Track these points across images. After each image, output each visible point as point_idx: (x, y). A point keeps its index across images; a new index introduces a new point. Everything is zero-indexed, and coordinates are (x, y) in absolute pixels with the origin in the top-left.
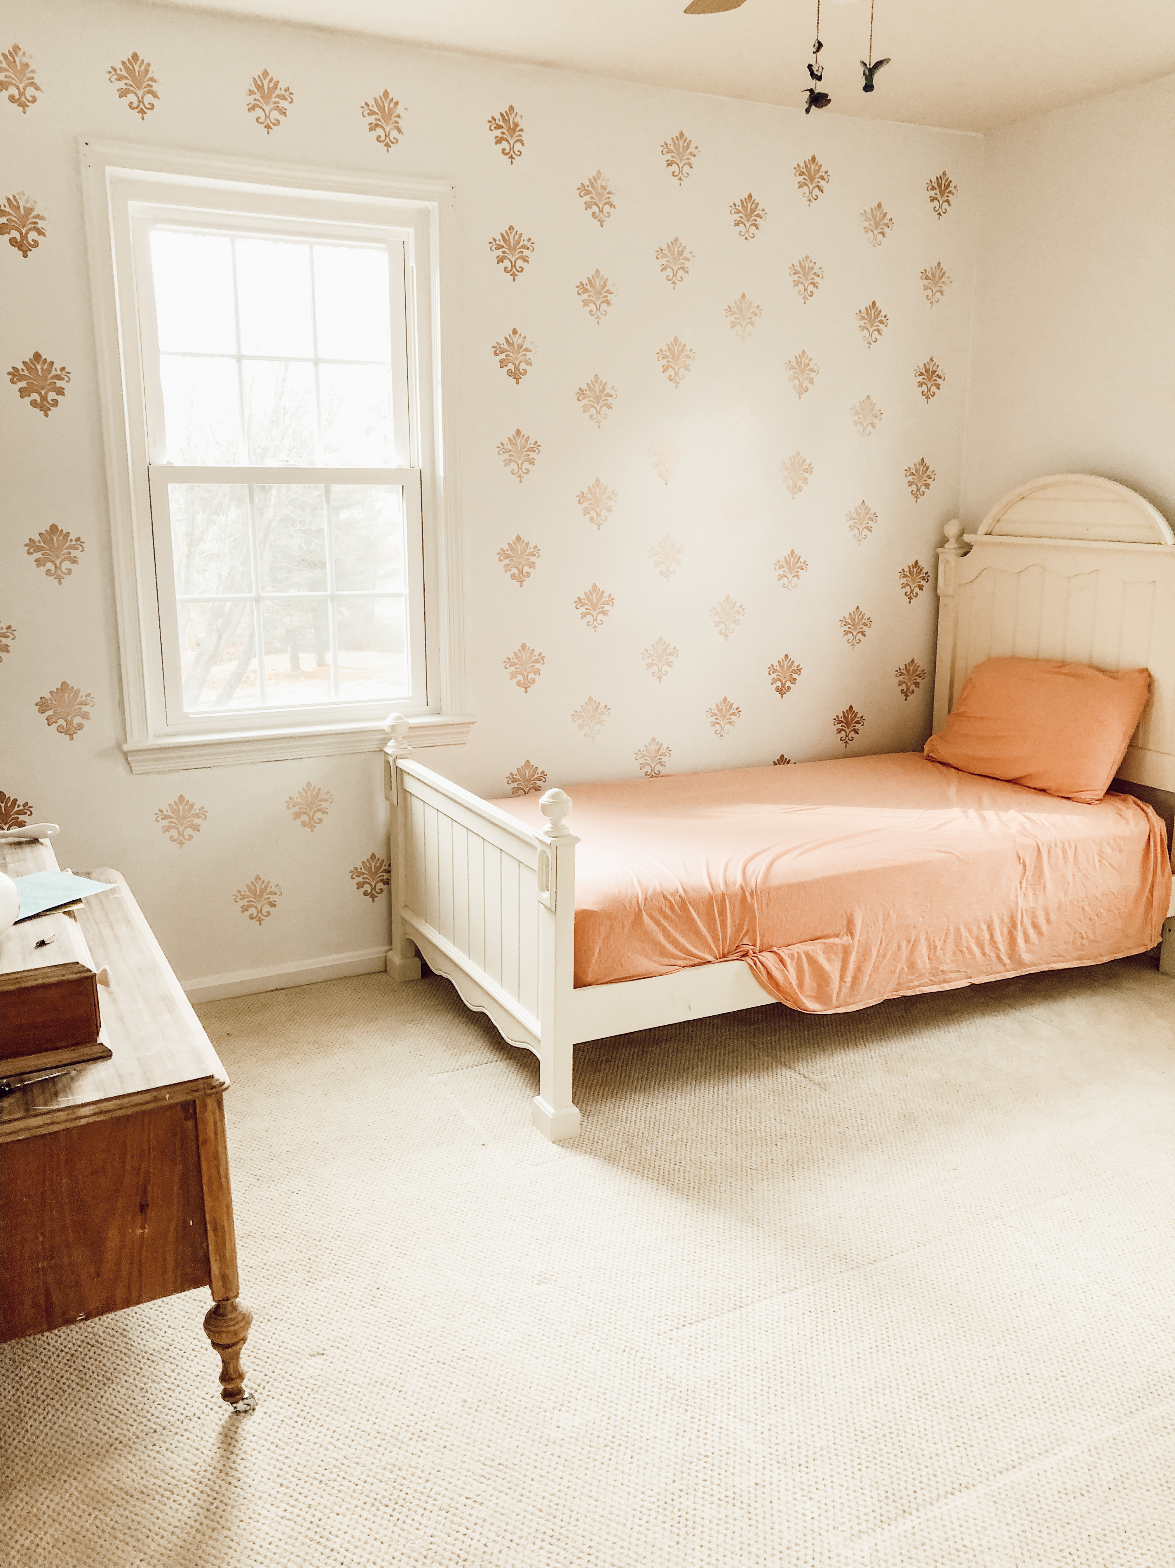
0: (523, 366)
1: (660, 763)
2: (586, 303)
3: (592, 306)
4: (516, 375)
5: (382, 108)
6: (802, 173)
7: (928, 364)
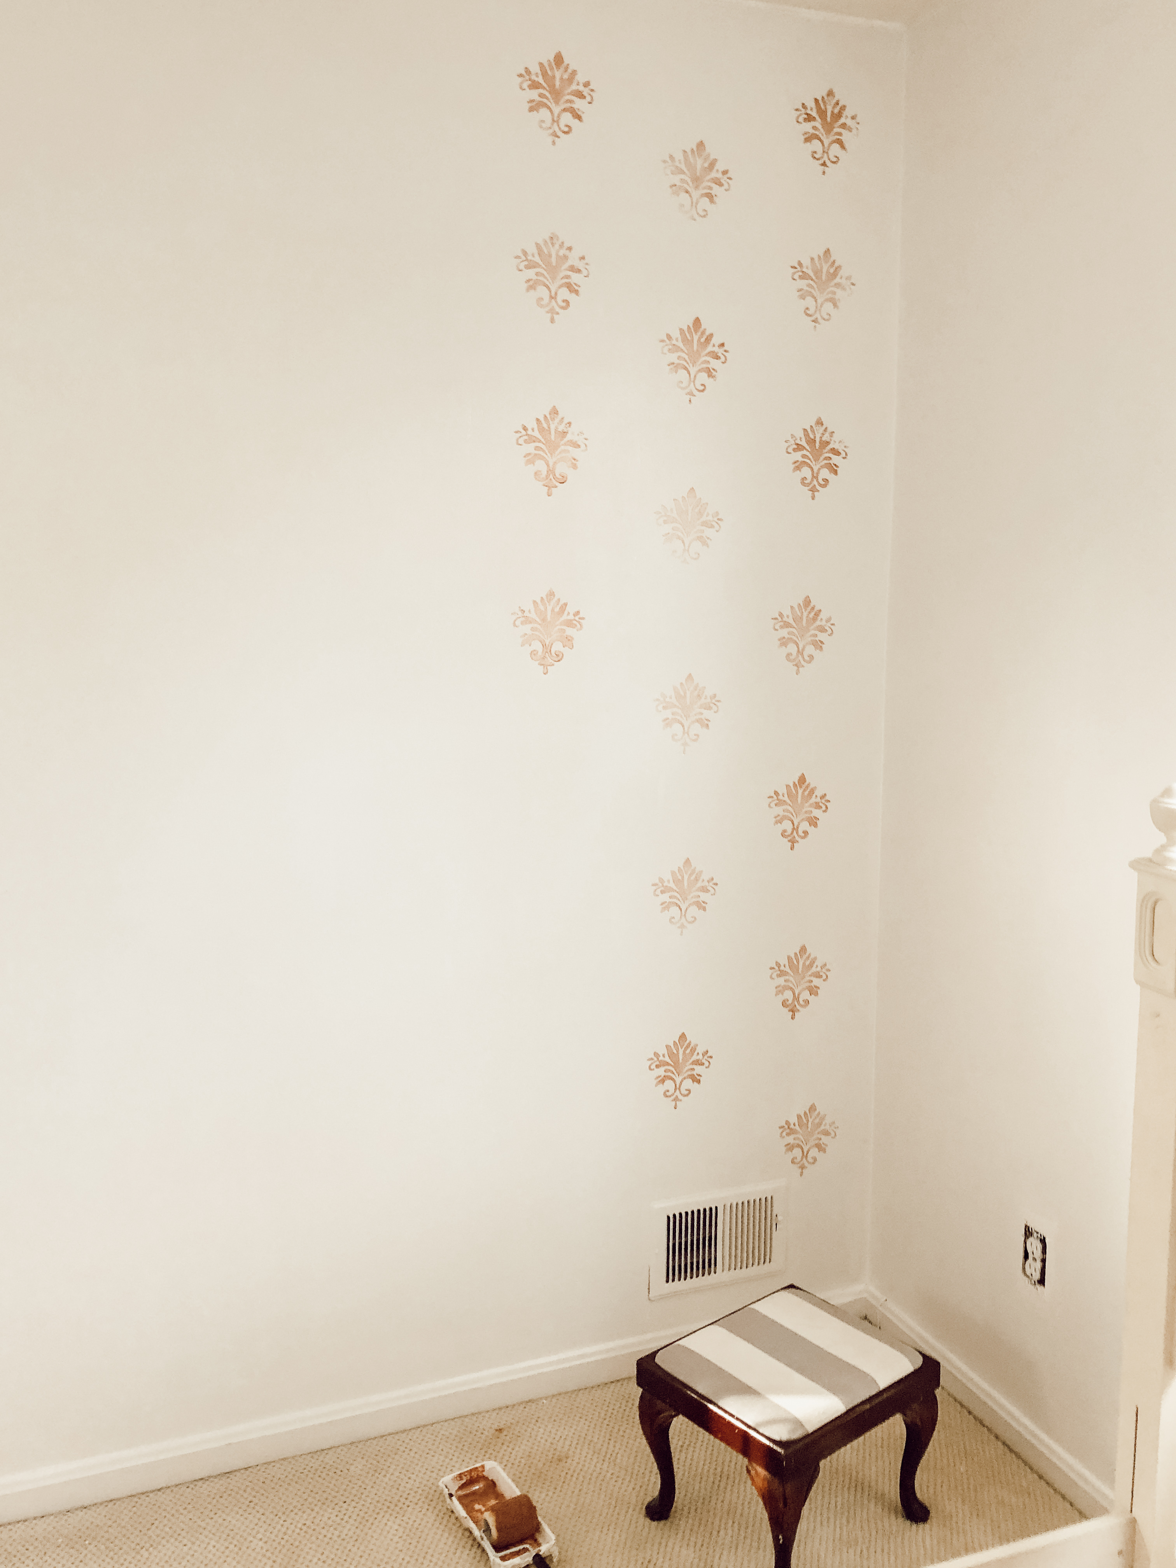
6: (535, 85)
7: (813, 431)
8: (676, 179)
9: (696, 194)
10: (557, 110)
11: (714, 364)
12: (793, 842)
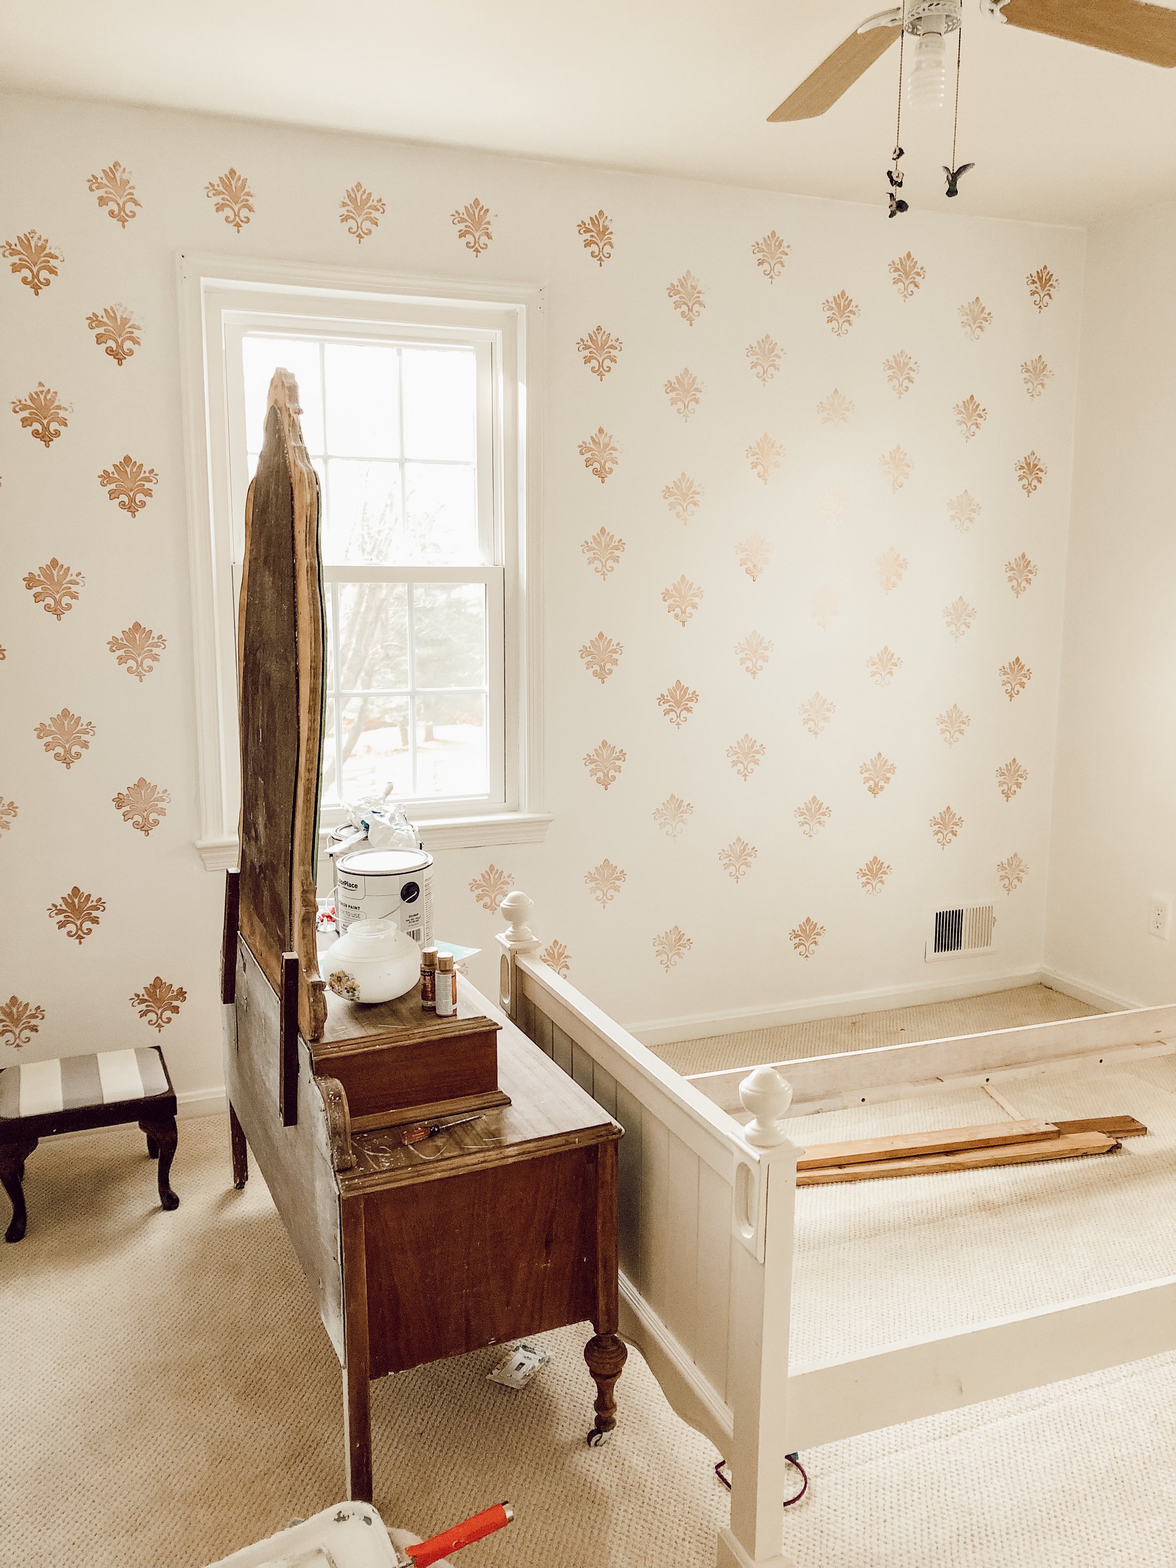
0: (609, 465)
1: (745, 865)
2: (673, 402)
3: (680, 405)
4: (601, 474)
5: (471, 216)
6: (897, 270)
7: (1029, 458)
8: (964, 319)
9: (974, 327)
10: (907, 283)
11: (980, 420)
12: (1011, 696)
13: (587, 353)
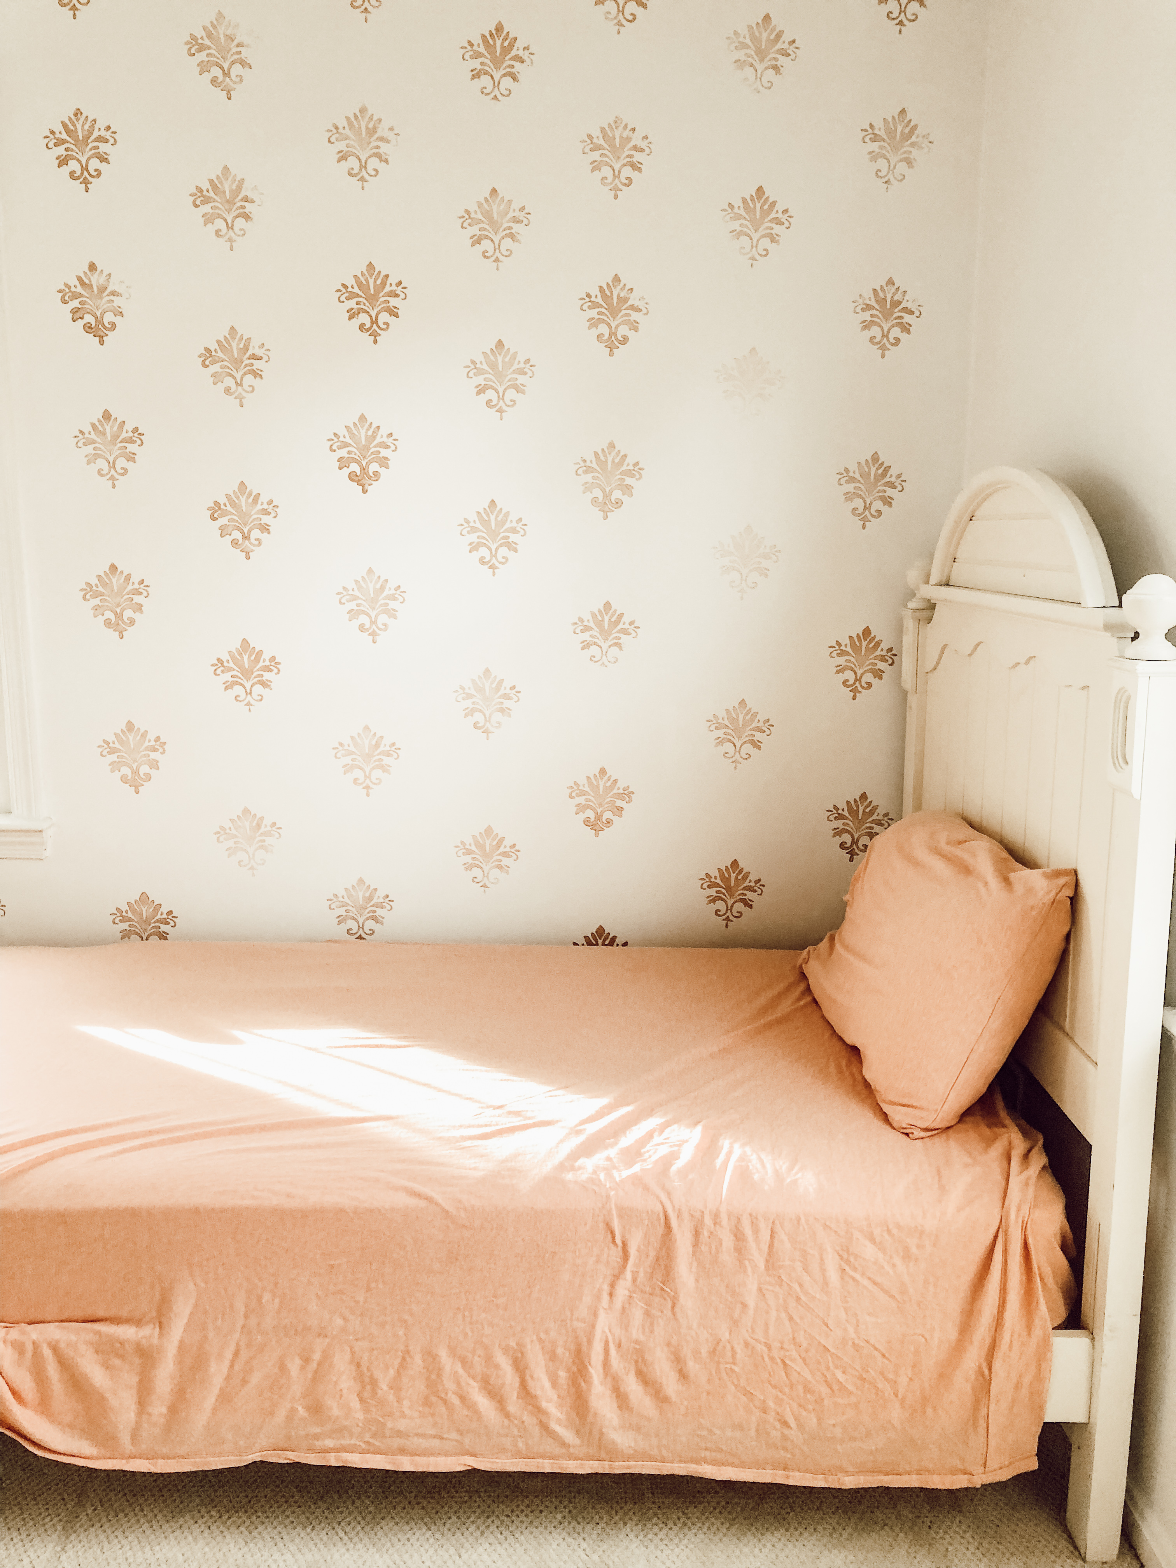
0: (108, 318)
1: (374, 919)
2: (208, 220)
3: (220, 224)
4: (97, 331)
7: (884, 291)
8: (741, 55)
9: (762, 67)
11: (777, 229)
12: (855, 692)
13: (61, 150)
